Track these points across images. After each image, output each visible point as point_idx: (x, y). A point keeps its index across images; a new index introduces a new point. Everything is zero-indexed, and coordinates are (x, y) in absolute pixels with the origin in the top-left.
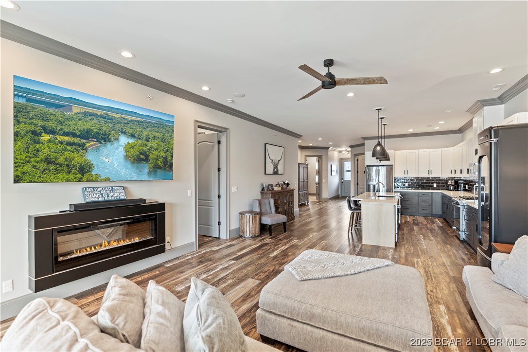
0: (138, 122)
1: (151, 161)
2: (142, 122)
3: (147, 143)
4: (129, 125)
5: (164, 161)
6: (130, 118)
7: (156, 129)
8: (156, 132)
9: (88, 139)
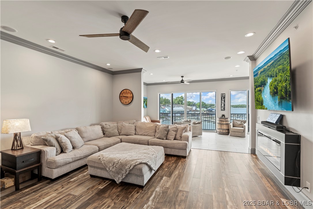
0: (272, 64)
1: (279, 93)
2: (273, 63)
3: (276, 78)
4: (269, 70)
5: (285, 91)
6: (269, 64)
7: (279, 63)
8: (279, 65)
9: (261, 87)
